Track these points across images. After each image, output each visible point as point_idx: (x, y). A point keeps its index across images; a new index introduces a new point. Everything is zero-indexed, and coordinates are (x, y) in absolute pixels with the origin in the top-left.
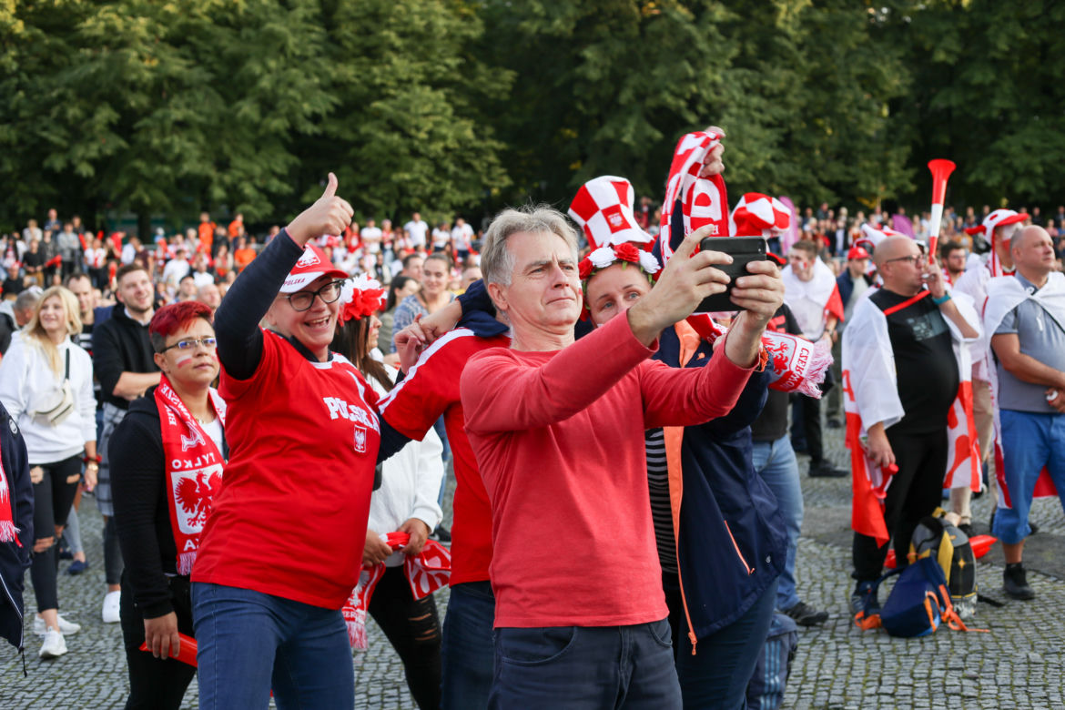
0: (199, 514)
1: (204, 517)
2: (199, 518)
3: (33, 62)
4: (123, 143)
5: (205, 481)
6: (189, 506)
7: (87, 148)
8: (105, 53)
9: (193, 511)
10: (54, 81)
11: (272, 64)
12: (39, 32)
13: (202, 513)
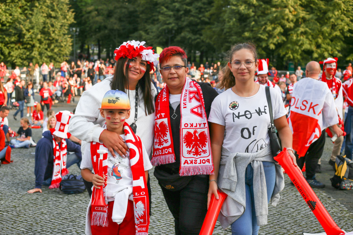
0: (192, 149)
1: (194, 151)
2: (192, 151)
3: (259, 13)
4: (284, 39)
5: (197, 135)
6: (188, 145)
7: (273, 40)
8: (279, 10)
9: (190, 148)
10: (264, 19)
11: (336, 13)
12: (261, 3)
13: (194, 149)
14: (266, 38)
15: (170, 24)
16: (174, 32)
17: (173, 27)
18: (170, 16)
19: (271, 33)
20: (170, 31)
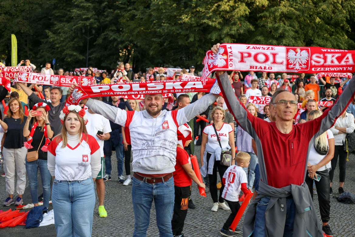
14: (218, 26)
15: (87, 19)
16: (94, 32)
17: (91, 24)
18: (88, 9)
19: (227, 16)
20: (88, 30)
